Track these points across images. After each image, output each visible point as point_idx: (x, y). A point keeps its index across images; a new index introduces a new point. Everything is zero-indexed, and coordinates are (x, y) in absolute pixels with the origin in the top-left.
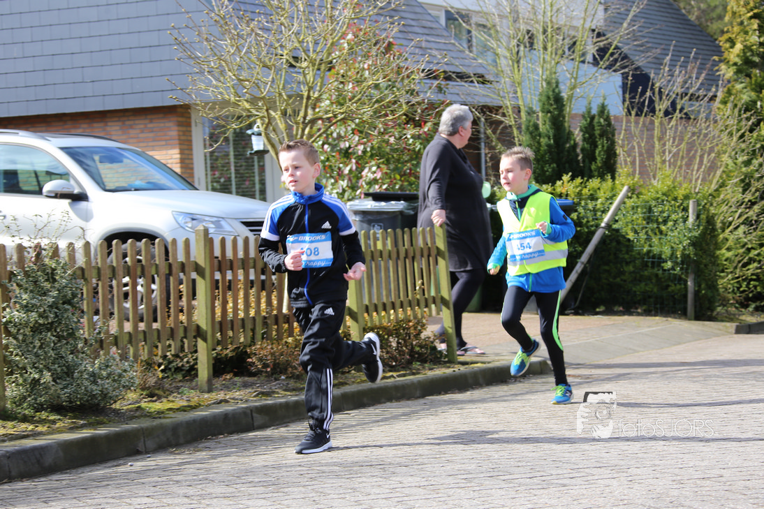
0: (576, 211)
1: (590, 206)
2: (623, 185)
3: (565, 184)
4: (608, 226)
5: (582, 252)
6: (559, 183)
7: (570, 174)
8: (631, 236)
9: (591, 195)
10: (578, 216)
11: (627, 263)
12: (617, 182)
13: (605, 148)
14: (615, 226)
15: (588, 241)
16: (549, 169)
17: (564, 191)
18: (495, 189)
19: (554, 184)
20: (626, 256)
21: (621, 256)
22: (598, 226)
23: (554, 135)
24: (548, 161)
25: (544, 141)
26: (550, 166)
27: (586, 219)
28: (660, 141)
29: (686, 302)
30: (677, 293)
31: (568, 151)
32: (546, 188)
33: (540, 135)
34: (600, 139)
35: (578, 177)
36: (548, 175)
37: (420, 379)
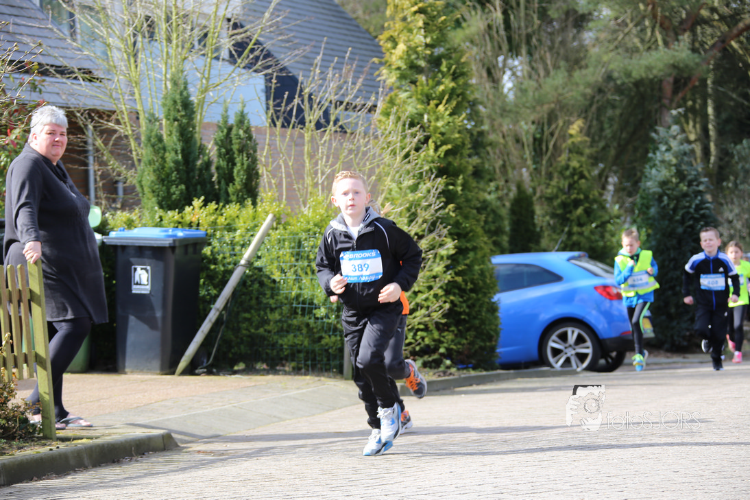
0: (210, 244)
1: (227, 239)
2: (267, 213)
3: (197, 210)
4: (249, 264)
5: (217, 296)
6: (188, 209)
7: (203, 198)
8: (277, 276)
9: (228, 224)
10: (212, 251)
11: (272, 310)
12: (259, 209)
13: (245, 166)
14: (258, 264)
15: (224, 283)
16: (177, 191)
17: (194, 220)
18: (107, 215)
19: (181, 210)
20: (271, 301)
21: (265, 301)
22: (236, 264)
23: (183, 150)
24: (174, 181)
25: (170, 157)
26: (177, 187)
27: (221, 255)
28: (312, 156)
29: (342, 357)
30: (332, 347)
31: (201, 170)
32: (173, 215)
33: (164, 149)
34: (239, 155)
35: (211, 202)
36: (175, 200)
37: (5, 461)
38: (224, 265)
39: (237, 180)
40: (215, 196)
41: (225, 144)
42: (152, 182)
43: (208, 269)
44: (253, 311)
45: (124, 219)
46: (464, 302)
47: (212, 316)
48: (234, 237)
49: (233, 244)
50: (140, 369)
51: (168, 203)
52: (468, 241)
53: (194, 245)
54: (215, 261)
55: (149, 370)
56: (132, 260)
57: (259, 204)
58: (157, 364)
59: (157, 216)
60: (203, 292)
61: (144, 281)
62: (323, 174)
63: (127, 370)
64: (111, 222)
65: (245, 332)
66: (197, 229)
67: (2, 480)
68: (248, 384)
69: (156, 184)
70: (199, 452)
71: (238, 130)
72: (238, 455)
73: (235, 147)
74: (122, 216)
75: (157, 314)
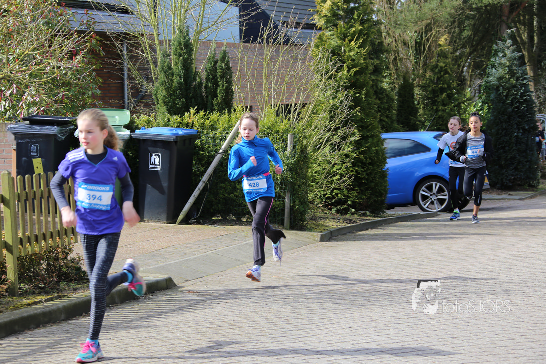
0: (200, 138)
3: (192, 115)
4: (225, 152)
5: (204, 172)
7: (196, 107)
9: (212, 125)
10: (201, 143)
12: (232, 116)
13: (224, 87)
16: (180, 102)
17: (190, 121)
18: (134, 116)
19: (182, 115)
22: (216, 152)
23: (184, 75)
24: (178, 96)
25: (176, 80)
26: (180, 100)
27: (207, 145)
28: (267, 80)
29: (284, 214)
30: (277, 208)
31: (194, 88)
32: (176, 118)
33: (173, 75)
34: (221, 80)
35: (201, 111)
36: (178, 108)
37: (65, 304)
38: (208, 152)
39: (219, 96)
40: (205, 106)
41: (213, 71)
42: (164, 96)
43: (199, 154)
45: (145, 120)
46: (365, 171)
47: (200, 186)
48: (215, 134)
49: (214, 138)
50: (154, 219)
51: (174, 110)
52: (368, 131)
53: (188, 140)
54: (203, 149)
55: (160, 220)
56: (150, 149)
57: (233, 112)
58: (164, 216)
59: (166, 118)
60: (194, 169)
61: (157, 163)
62: (274, 90)
63: (145, 219)
64: (136, 120)
65: (221, 196)
66: (191, 128)
67: (63, 316)
68: (222, 233)
69: (166, 98)
70: (189, 291)
71: (221, 64)
72: (214, 296)
73: (219, 74)
74: (144, 118)
75: (165, 184)
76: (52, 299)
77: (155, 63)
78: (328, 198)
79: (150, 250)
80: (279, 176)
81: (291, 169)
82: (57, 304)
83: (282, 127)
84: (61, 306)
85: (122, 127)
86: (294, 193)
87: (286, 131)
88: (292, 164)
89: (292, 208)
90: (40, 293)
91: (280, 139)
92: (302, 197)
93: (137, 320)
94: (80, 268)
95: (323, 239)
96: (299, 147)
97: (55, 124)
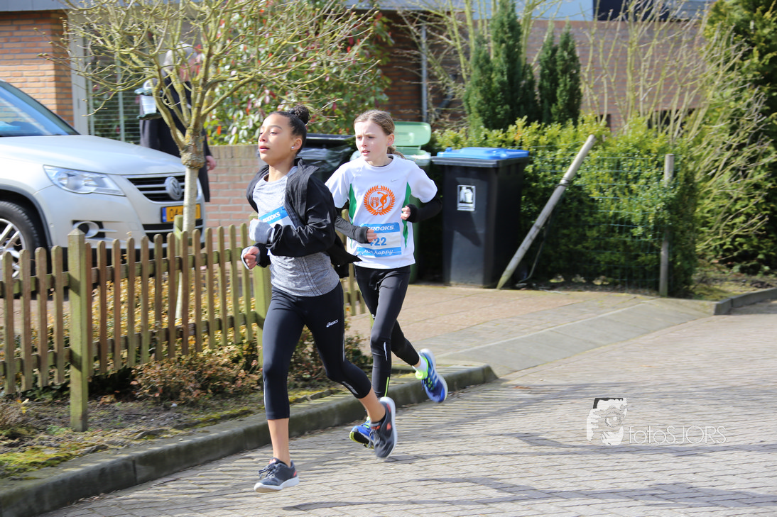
0: (532, 163)
1: (549, 157)
2: (587, 134)
3: (520, 129)
4: (569, 183)
5: (538, 213)
6: (511, 128)
7: (525, 118)
8: (595, 195)
9: (550, 144)
10: (534, 169)
11: (590, 227)
12: (580, 130)
13: (568, 87)
14: (578, 183)
15: (545, 200)
16: (502, 110)
17: (518, 138)
18: (436, 132)
19: (506, 129)
20: (590, 219)
21: (583, 218)
22: (556, 182)
23: (509, 70)
24: (500, 101)
25: (496, 77)
26: (502, 107)
27: (542, 174)
28: (634, 74)
29: (658, 275)
30: (648, 265)
31: (524, 89)
32: (497, 134)
33: (491, 70)
34: (562, 76)
35: (534, 122)
36: (499, 119)
37: (339, 403)
38: (545, 183)
39: (560, 100)
40: (539, 115)
41: (549, 63)
42: (479, 102)
43: (530, 186)
44: (571, 228)
45: (452, 137)
47: (533, 233)
48: (555, 156)
49: (554, 163)
50: (465, 281)
51: (493, 122)
53: (515, 166)
54: (536, 179)
55: (473, 283)
56: (459, 179)
57: (580, 124)
58: (480, 277)
59: (482, 135)
60: (524, 209)
61: (469, 200)
62: (645, 90)
63: (452, 282)
64: (439, 139)
65: (563, 248)
66: (519, 149)
67: (336, 421)
68: (566, 302)
69: (482, 104)
70: (517, 386)
71: (562, 52)
72: (553, 394)
73: (559, 68)
74: (449, 134)
75: (481, 231)
76: (320, 396)
77: (467, 54)
78: (728, 250)
79: (459, 327)
80: (651, 219)
81: (671, 206)
82: (328, 403)
83: (655, 144)
84: (333, 405)
85: (419, 148)
86: (674, 242)
87: (663, 151)
88: (671, 199)
89: (671, 265)
90: (304, 387)
91: (653, 162)
92: (686, 248)
93: (441, 427)
94: (358, 353)
95: (719, 311)
96: (681, 174)
97: (324, 146)
